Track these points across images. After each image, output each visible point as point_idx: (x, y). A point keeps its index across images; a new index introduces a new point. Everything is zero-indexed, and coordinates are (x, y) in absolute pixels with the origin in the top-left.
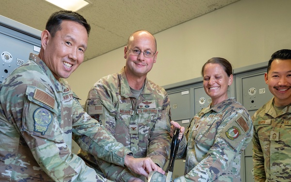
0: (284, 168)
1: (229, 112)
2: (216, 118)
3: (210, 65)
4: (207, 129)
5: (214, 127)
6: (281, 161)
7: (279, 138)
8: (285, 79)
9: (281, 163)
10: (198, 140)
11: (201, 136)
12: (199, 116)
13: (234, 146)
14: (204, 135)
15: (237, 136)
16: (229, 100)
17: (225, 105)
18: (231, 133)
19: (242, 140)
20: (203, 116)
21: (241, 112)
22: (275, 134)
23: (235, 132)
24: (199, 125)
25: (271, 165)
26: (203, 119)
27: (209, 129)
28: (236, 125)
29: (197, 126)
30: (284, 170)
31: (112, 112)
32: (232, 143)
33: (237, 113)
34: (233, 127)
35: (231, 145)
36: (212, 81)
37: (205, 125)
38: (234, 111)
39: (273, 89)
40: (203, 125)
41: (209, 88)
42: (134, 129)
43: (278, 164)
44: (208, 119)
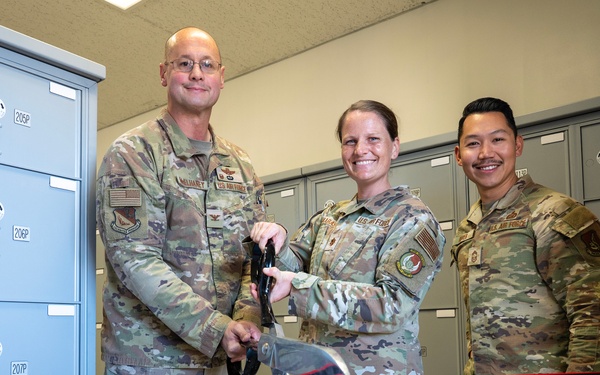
0: (489, 316)
1: (401, 218)
2: (374, 229)
3: (357, 114)
4: (354, 251)
5: (371, 248)
6: (486, 304)
7: (481, 260)
8: (489, 147)
9: (487, 308)
10: (337, 272)
11: (343, 264)
12: (336, 218)
13: (413, 291)
14: (349, 264)
15: (420, 269)
16: (398, 189)
17: (390, 199)
18: (407, 264)
19: (429, 277)
20: (343, 220)
21: (424, 218)
22: (475, 252)
23: (414, 261)
24: (337, 239)
25: (471, 312)
26: (343, 226)
27: (360, 251)
28: (417, 248)
29: (333, 241)
30: (490, 321)
31: (160, 199)
32: (409, 284)
33: (416, 221)
34: (410, 251)
35: (408, 287)
36: (362, 147)
37: (351, 241)
38: (411, 216)
39: (472, 170)
40: (346, 240)
41: (354, 163)
42: (215, 218)
43: (482, 310)
44: (356, 228)
